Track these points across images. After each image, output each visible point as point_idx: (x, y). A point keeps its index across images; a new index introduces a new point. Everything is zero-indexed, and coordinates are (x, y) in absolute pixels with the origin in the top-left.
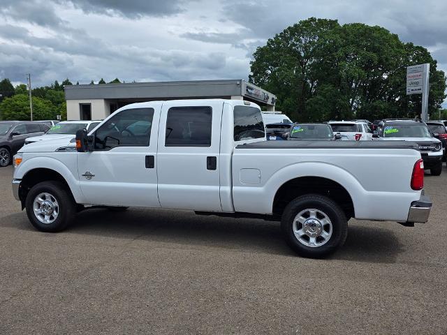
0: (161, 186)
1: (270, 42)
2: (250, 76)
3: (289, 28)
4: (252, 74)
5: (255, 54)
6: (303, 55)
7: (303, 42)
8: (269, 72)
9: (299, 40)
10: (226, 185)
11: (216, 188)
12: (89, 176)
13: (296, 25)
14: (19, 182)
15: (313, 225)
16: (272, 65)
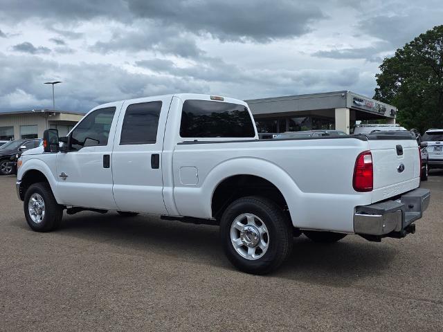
0: (116, 186)
1: (399, 53)
2: (376, 90)
3: (421, 35)
4: (379, 87)
5: (381, 66)
6: (438, 63)
7: (439, 49)
8: (400, 84)
9: (433, 48)
10: (168, 186)
11: (159, 189)
12: (64, 177)
13: (429, 32)
14: (19, 183)
15: (248, 232)
16: (402, 76)
